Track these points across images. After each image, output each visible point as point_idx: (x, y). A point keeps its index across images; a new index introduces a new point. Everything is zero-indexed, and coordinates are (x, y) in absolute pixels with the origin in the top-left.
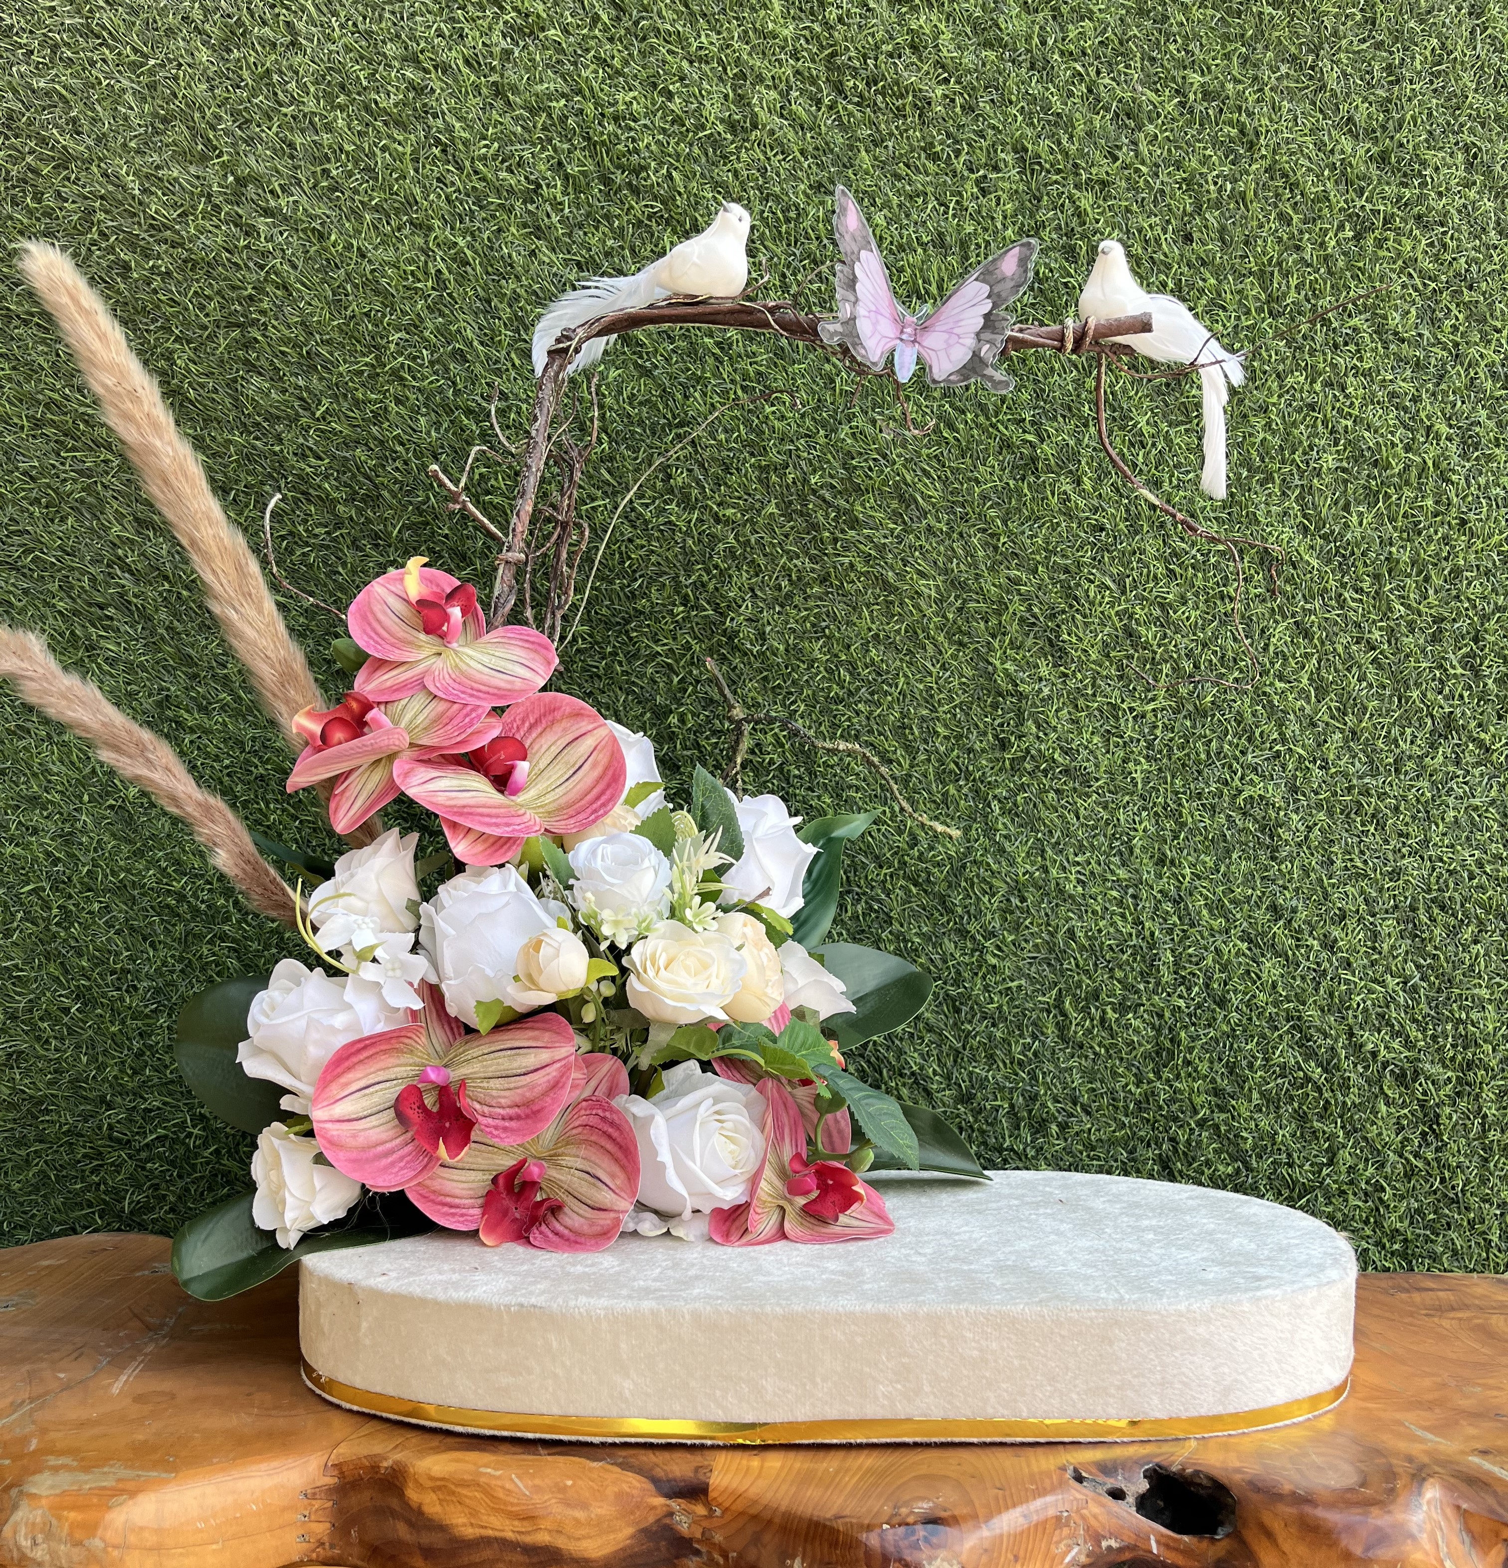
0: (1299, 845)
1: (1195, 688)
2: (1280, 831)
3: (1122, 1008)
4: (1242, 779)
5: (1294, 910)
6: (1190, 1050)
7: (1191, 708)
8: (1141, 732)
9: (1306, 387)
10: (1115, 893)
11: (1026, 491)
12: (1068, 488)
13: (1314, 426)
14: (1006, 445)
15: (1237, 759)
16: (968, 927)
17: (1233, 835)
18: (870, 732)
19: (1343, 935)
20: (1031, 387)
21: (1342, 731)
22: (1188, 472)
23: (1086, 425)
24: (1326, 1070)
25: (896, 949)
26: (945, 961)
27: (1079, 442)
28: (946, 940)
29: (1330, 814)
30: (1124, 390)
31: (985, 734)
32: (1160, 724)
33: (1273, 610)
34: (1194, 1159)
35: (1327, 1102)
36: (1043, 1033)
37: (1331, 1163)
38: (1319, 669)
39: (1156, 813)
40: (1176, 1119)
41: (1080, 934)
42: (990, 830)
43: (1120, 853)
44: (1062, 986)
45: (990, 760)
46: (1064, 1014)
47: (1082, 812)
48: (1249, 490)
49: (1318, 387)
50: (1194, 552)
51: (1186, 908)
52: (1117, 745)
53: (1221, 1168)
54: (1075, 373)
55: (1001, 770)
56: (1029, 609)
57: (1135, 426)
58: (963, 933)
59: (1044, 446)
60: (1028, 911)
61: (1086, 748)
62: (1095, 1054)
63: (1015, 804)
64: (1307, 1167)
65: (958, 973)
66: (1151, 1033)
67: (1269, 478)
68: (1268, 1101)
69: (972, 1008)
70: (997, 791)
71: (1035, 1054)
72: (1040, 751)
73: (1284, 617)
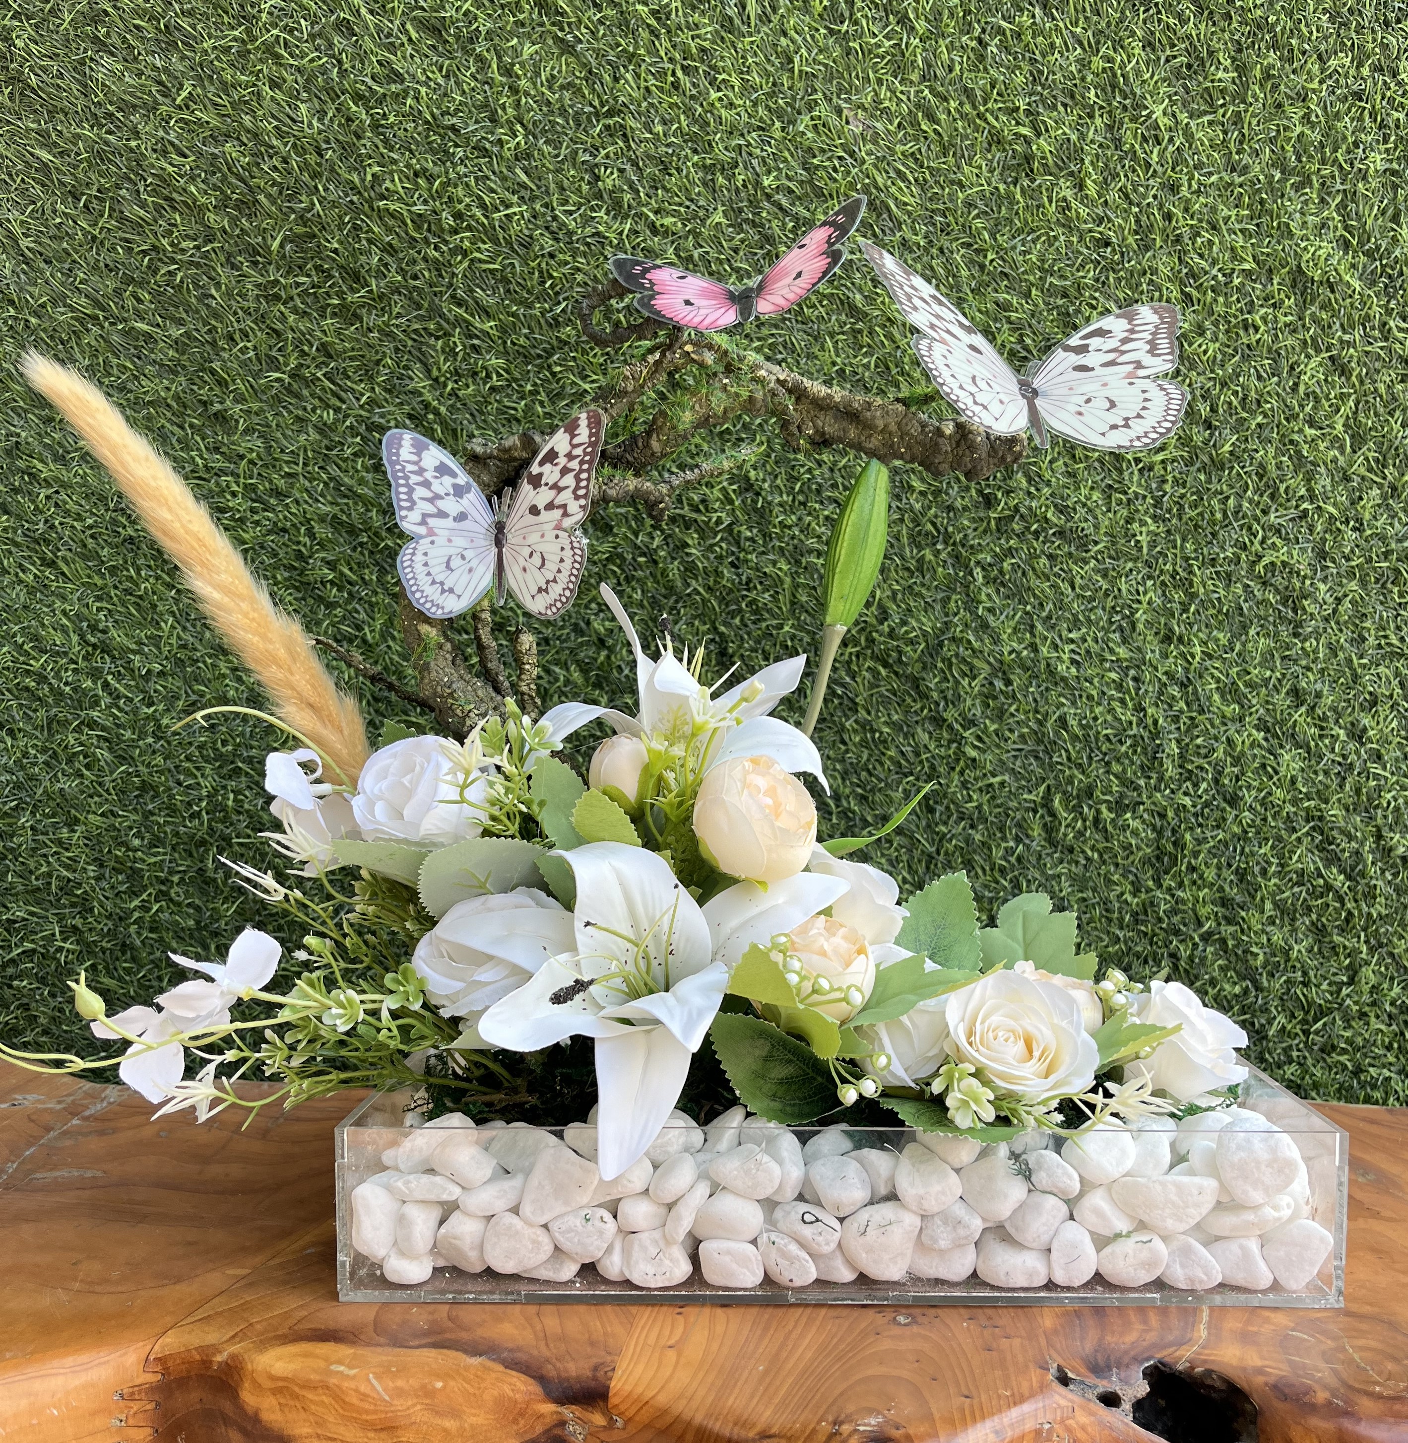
0: (1326, 620)
1: (1211, 435)
2: (1306, 603)
3: (1119, 807)
4: (1263, 542)
5: (1319, 695)
6: (1196, 854)
7: (1206, 459)
8: (1148, 488)
9: (1352, 72)
10: (1113, 675)
11: (1018, 196)
12: (1068, 194)
13: (1361, 119)
14: (996, 140)
15: (1257, 520)
16: (945, 715)
17: (1251, 608)
18: (835, 486)
19: (1374, 724)
20: (1026, 67)
21: (1380, 486)
22: (1211, 174)
23: (1091, 116)
24: (1349, 878)
25: (862, 740)
26: (917, 754)
27: (1082, 137)
28: (919, 730)
29: (1363, 583)
30: (1138, 73)
31: (968, 489)
32: (1169, 478)
33: (1305, 342)
34: (1197, 977)
35: (1350, 913)
36: (1028, 836)
37: (1351, 981)
38: (1355, 413)
39: (1163, 583)
40: (1177, 932)
41: (1073, 722)
42: (972, 602)
43: (1121, 629)
44: (1051, 782)
45: (973, 520)
46: (1052, 814)
47: (1078, 581)
48: (1283, 196)
49: (1365, 71)
50: (1214, 272)
51: (1195, 692)
52: (1120, 503)
53: (1227, 987)
54: (1079, 50)
55: (985, 532)
56: (1021, 341)
57: (1149, 116)
58: (939, 721)
59: (1041, 141)
60: (1014, 697)
61: (1084, 505)
62: (1087, 859)
63: (1001, 572)
64: (1325, 986)
65: (933, 767)
66: (1152, 835)
67: (1306, 181)
68: (1282, 913)
69: (948, 808)
70: (980, 556)
71: (1019, 859)
72: (1030, 509)
73: (1318, 351)
